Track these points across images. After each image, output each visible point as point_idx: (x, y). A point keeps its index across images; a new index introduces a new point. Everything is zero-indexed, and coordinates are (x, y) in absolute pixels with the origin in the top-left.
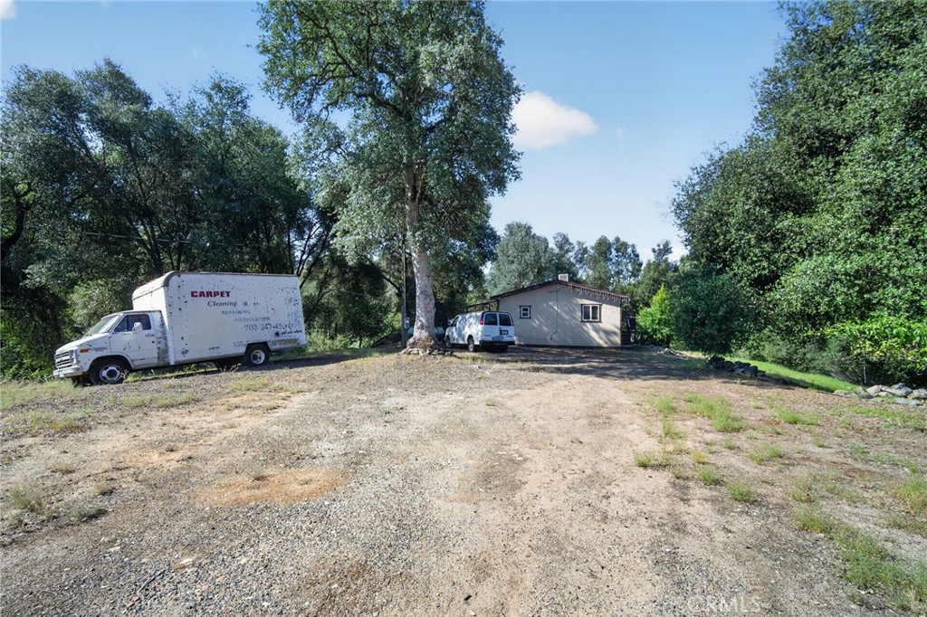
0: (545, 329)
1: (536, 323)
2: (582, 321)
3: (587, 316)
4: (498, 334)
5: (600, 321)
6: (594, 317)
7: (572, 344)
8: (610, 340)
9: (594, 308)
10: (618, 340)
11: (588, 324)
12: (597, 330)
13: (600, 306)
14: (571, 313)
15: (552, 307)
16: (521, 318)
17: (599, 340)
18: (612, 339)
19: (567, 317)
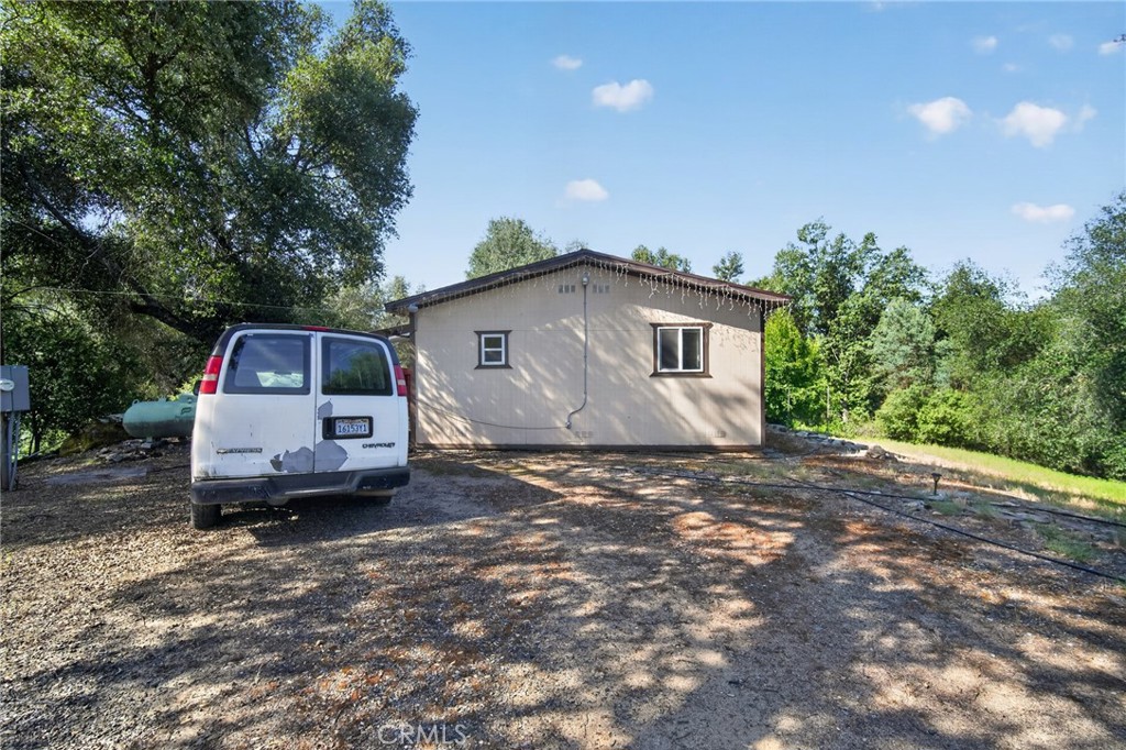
0: (549, 394)
1: (523, 378)
2: (655, 374)
3: (666, 356)
4: (312, 435)
5: (706, 374)
6: (690, 362)
7: (628, 441)
8: (729, 422)
9: (690, 337)
10: (753, 423)
11: (670, 381)
12: (692, 397)
13: (707, 327)
14: (621, 346)
15: (569, 332)
16: (480, 366)
17: (701, 425)
18: (737, 421)
19: (612, 360)
